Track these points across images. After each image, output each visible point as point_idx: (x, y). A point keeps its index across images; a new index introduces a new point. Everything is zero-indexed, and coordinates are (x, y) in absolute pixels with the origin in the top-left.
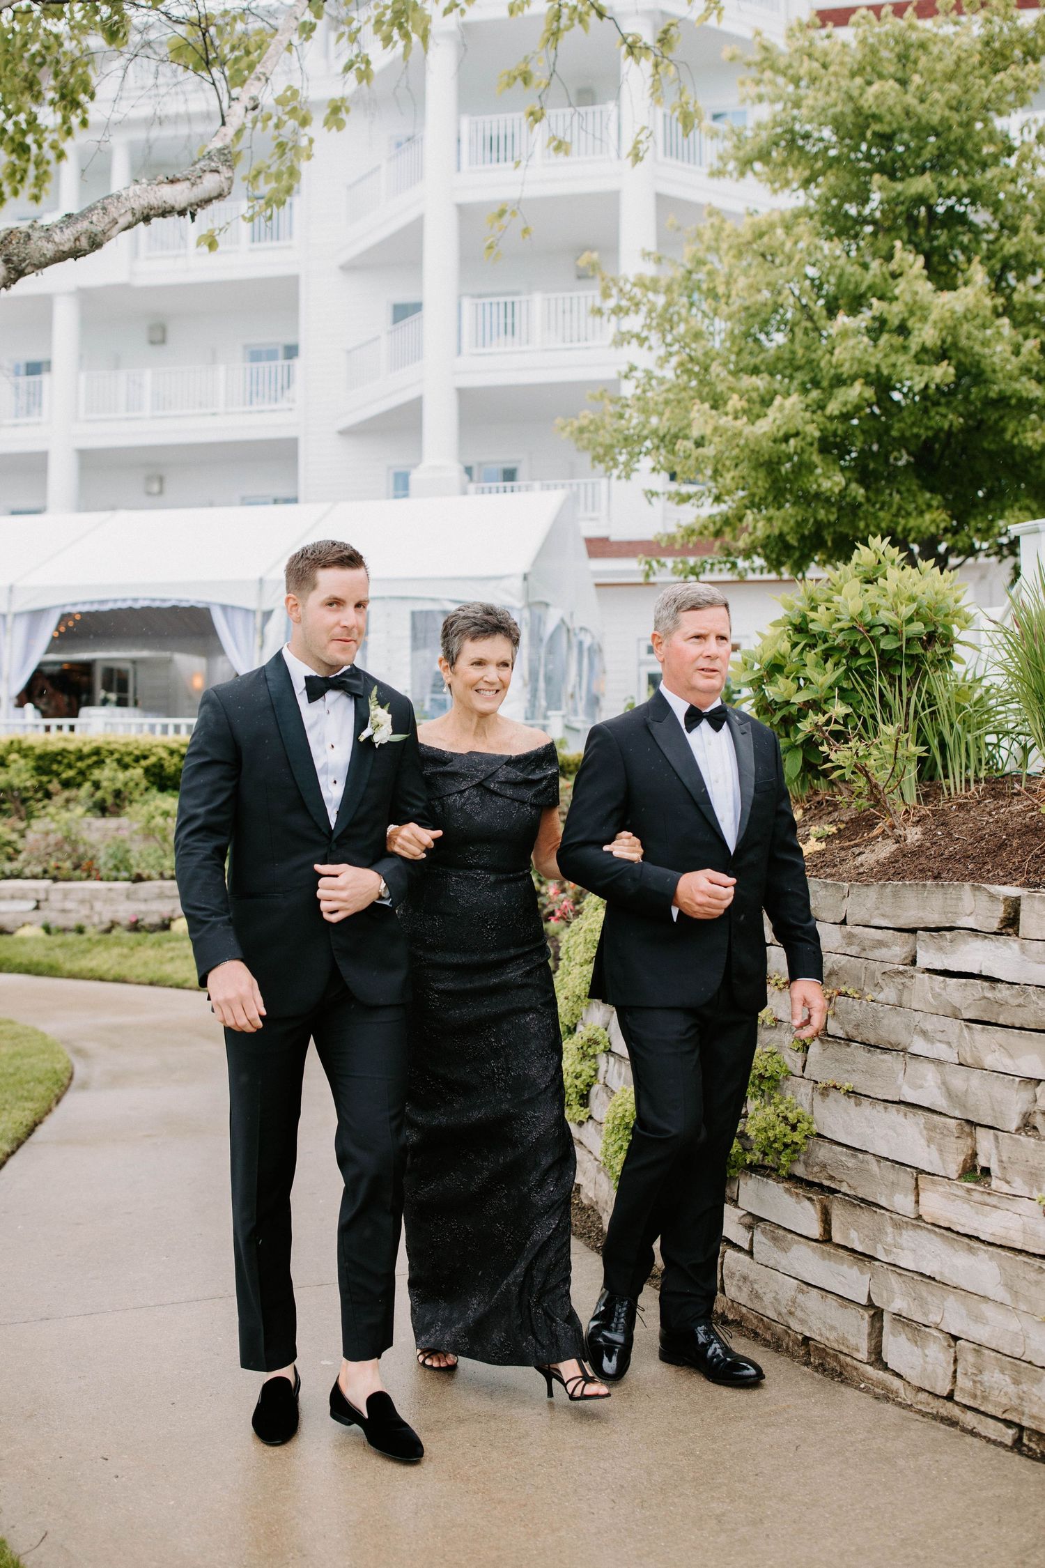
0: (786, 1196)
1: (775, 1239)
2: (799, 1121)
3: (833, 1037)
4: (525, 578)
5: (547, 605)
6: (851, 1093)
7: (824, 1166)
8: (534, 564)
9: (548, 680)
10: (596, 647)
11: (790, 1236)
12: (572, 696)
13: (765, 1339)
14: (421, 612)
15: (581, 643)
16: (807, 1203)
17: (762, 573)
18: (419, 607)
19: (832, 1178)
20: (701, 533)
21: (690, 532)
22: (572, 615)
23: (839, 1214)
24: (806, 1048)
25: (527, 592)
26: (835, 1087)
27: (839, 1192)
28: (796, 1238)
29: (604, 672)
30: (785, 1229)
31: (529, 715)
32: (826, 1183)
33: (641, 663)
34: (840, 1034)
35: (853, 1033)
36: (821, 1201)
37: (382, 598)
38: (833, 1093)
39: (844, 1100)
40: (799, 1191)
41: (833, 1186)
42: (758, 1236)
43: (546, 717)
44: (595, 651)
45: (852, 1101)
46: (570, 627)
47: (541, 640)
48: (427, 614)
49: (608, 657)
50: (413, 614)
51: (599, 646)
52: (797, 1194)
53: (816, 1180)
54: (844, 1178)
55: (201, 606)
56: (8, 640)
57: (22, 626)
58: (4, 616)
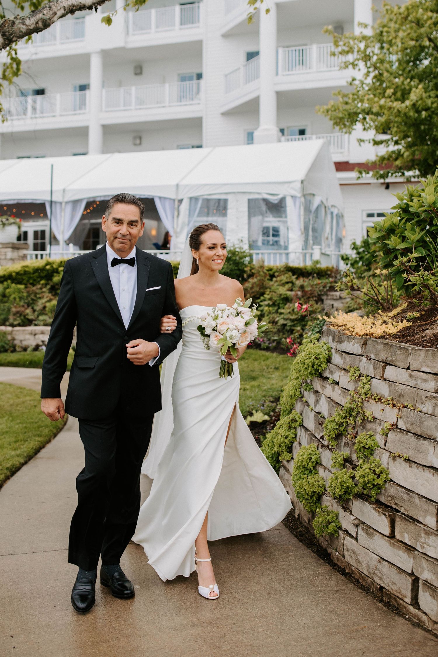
0: (374, 512)
1: (368, 534)
2: (381, 473)
3: (400, 429)
4: (302, 182)
5: (314, 195)
6: (408, 460)
7: (393, 498)
8: (307, 175)
9: (314, 230)
10: (340, 215)
11: (375, 533)
12: (327, 238)
13: (362, 585)
14: (253, 199)
15: (332, 213)
16: (383, 517)
17: (418, 178)
18: (252, 197)
19: (396, 504)
20: (388, 159)
21: (383, 159)
22: (327, 199)
23: (399, 523)
24: (387, 435)
25: (303, 189)
26: (399, 456)
27: (399, 512)
28: (378, 534)
29: (344, 226)
30: (373, 529)
31: (304, 248)
32: (394, 506)
33: (363, 222)
34: (404, 428)
35: (410, 428)
36: (390, 516)
37: (234, 193)
38: (398, 459)
39: (404, 463)
40: (380, 510)
41: (397, 508)
42: (361, 532)
43: (312, 249)
44: (340, 217)
45: (408, 464)
46: (326, 205)
47: (311, 212)
48: (256, 200)
49: (346, 219)
50: (249, 200)
51: (342, 214)
52: (379, 512)
53: (389, 504)
54: (402, 505)
55: (150, 197)
56: (63, 214)
57: (69, 208)
58: (61, 203)
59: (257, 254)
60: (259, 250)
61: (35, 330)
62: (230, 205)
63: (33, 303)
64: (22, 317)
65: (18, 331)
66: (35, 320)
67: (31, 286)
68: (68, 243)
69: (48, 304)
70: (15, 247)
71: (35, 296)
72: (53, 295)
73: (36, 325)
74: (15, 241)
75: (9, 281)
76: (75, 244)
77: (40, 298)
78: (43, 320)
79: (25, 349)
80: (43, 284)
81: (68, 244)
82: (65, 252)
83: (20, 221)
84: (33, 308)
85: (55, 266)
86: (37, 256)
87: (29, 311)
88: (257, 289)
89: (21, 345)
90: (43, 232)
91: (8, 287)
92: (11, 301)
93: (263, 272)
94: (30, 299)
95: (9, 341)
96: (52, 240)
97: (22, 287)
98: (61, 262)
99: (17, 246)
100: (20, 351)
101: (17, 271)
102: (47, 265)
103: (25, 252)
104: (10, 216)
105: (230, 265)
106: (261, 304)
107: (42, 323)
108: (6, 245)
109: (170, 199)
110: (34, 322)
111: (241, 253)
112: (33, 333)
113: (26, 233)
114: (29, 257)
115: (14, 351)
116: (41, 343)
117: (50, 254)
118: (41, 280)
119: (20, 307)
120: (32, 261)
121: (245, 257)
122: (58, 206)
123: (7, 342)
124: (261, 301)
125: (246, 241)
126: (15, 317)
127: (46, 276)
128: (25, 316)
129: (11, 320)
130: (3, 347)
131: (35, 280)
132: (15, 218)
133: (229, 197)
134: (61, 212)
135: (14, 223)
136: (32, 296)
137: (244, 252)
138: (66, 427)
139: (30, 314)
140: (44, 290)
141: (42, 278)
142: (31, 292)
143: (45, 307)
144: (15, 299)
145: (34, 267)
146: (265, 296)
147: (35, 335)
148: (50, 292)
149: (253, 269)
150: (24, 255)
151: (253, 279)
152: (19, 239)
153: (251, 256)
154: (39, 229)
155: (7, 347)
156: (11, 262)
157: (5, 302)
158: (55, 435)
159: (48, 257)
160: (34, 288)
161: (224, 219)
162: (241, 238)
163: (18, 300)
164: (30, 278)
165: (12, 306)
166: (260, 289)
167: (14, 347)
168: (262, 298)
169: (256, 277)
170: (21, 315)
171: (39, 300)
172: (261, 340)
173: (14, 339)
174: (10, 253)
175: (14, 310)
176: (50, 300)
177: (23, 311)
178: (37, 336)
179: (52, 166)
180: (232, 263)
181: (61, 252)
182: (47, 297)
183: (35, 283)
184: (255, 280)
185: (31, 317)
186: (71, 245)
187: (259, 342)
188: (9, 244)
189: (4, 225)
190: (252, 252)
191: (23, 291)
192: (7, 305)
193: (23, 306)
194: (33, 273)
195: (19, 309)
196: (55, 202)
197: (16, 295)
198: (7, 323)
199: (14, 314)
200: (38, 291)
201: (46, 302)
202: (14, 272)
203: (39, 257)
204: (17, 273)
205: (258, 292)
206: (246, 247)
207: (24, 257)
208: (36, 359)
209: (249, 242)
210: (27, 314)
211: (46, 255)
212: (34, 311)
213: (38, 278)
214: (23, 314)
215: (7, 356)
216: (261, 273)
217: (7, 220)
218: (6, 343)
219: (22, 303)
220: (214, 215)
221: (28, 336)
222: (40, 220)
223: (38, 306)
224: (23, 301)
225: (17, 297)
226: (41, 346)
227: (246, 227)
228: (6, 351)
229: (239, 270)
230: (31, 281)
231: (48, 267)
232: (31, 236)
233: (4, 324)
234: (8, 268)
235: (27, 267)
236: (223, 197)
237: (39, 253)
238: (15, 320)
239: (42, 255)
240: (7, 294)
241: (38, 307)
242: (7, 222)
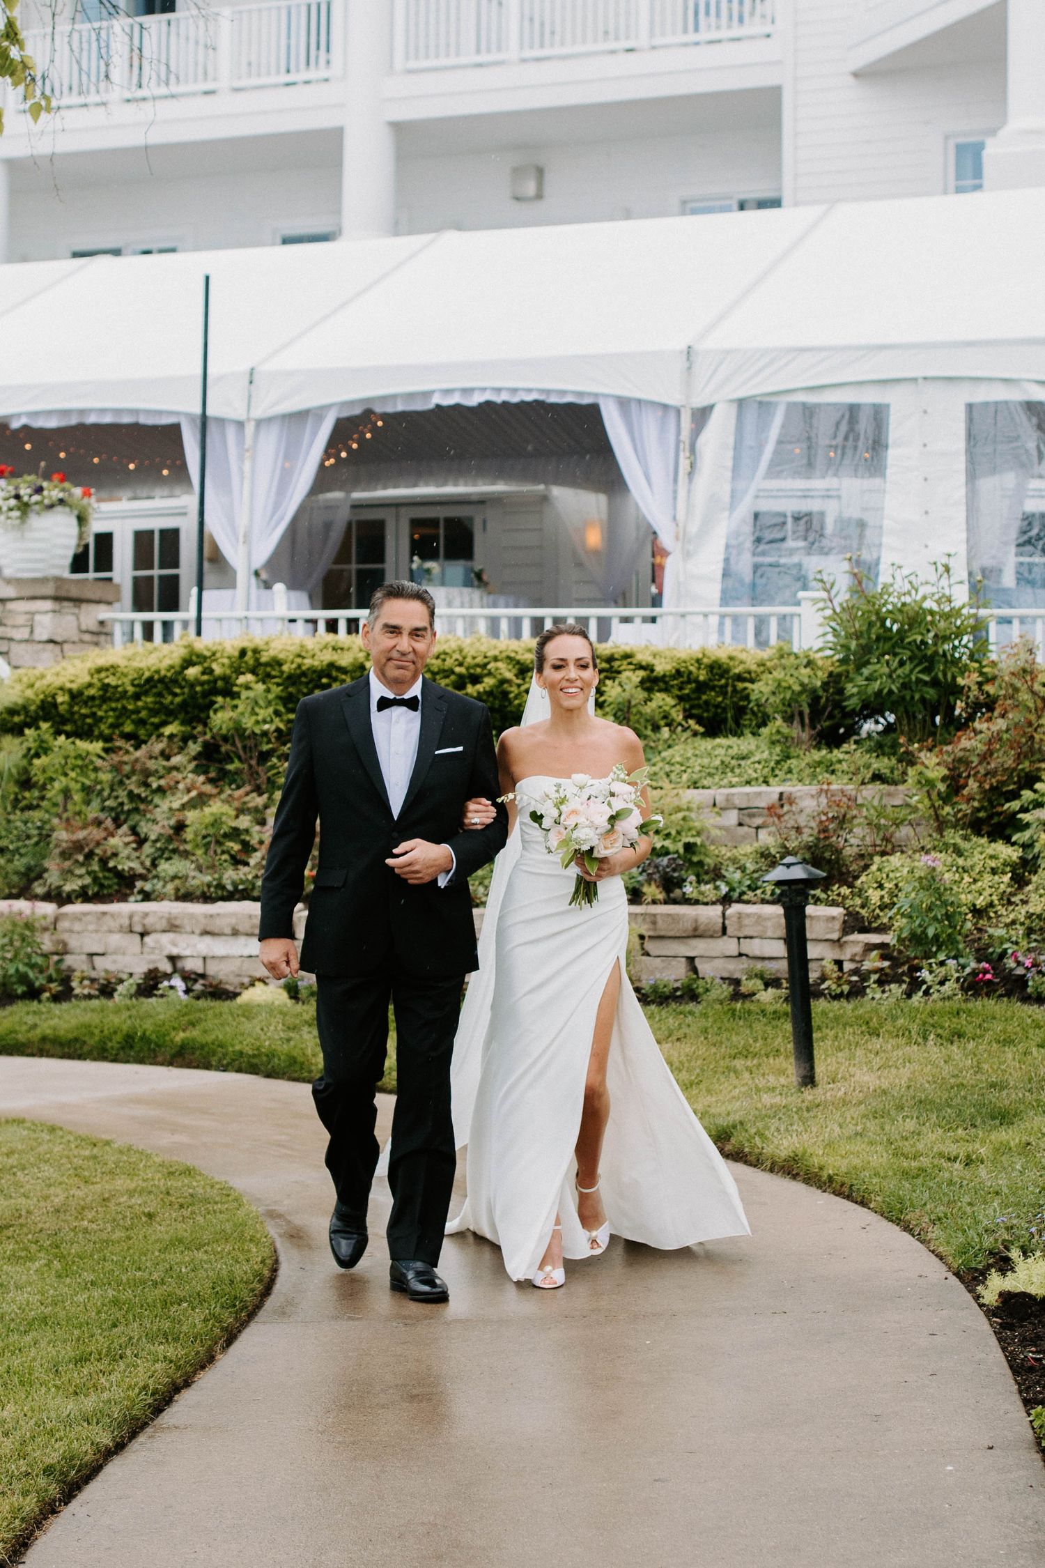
14: (986, 405)
18: (982, 395)
37: (915, 380)
48: (997, 408)
50: (970, 407)
55: (586, 401)
56: (247, 466)
57: (269, 443)
58: (240, 425)
59: (1007, 621)
60: (1011, 607)
61: (146, 915)
62: (895, 432)
63: (136, 810)
64: (95, 867)
65: (78, 918)
66: (143, 878)
67: (128, 746)
68: (266, 577)
69: (191, 816)
70: (64, 598)
71: (147, 785)
72: (211, 781)
73: (147, 897)
74: (66, 574)
75: (44, 726)
76: (292, 586)
77: (161, 790)
78: (174, 878)
79: (107, 990)
80: (171, 736)
81: (268, 586)
82: (253, 614)
83: (87, 494)
84: (134, 831)
85: (218, 670)
86: (148, 628)
87: (119, 841)
88: (1004, 759)
89: (94, 975)
90: (171, 538)
91: (42, 749)
92: (55, 805)
93: (1034, 693)
94: (123, 795)
95: (46, 956)
96: (206, 565)
97: (97, 746)
98: (243, 653)
99: (74, 592)
100: (89, 997)
101: (74, 686)
102: (188, 663)
103: (103, 613)
104: (47, 476)
105: (902, 664)
106: (1026, 817)
107: (170, 888)
108: (32, 590)
109: (665, 407)
110: (139, 884)
111: (947, 616)
112: (139, 929)
113: (105, 541)
114: (118, 631)
115: (65, 995)
116: (167, 967)
117: (199, 620)
118: (164, 724)
119: (84, 827)
120: (130, 650)
121: (959, 634)
122: (231, 433)
123: (40, 960)
124: (1024, 810)
125: (960, 572)
126: (67, 864)
127: (184, 705)
128: (103, 862)
129: (53, 878)
130: (23, 978)
131: (142, 722)
132: (67, 485)
133: (894, 399)
134: (241, 459)
135: (61, 502)
136: (132, 785)
137: (956, 613)
138: (270, 1303)
139: (125, 852)
140: (176, 760)
141: (169, 714)
142: (127, 768)
143: (180, 827)
144: (66, 793)
145: (140, 671)
146: (1038, 786)
147: (142, 935)
148: (196, 771)
149: (991, 680)
150: (102, 623)
151: (990, 719)
152: (79, 563)
153: (979, 628)
154: (157, 524)
155: (40, 981)
156: (50, 651)
157: (30, 807)
158: (230, 1338)
159: (192, 629)
160: (138, 754)
161: (877, 482)
162: (945, 560)
163: (77, 797)
164: (124, 712)
165: (55, 821)
166: (1019, 758)
167: (66, 980)
168: (1027, 795)
169: (1003, 716)
170: (89, 856)
171: (157, 800)
172: (1028, 963)
173: (64, 951)
174: (47, 620)
175: (62, 836)
176: (201, 801)
177: (98, 844)
178: (147, 939)
179: (207, 278)
180: (905, 655)
181: (241, 613)
182: (189, 791)
183: (142, 733)
184: (1001, 724)
185: (125, 865)
186: (279, 587)
187: (1020, 971)
188: (44, 580)
189: (24, 508)
190: (983, 612)
191: (99, 762)
192: (36, 815)
193: (98, 823)
194: (137, 697)
195: (81, 835)
196: (221, 421)
197: (72, 781)
198: (39, 889)
199: (65, 855)
200: (152, 765)
201: (184, 807)
202: (61, 689)
203: (158, 631)
204: (76, 696)
205: (1010, 771)
206: (961, 596)
207: (101, 632)
208: (148, 1026)
209: (970, 574)
210: (115, 855)
211: (185, 624)
212: (141, 842)
213: (153, 712)
214: (98, 851)
215: (35, 1013)
216: (1024, 696)
217: (39, 490)
218: (32, 966)
219: (93, 812)
220: (833, 467)
221: (116, 940)
222: (158, 492)
223: (155, 821)
224: (96, 804)
225: (75, 787)
226: (168, 976)
227: (960, 515)
228: (33, 994)
229: (935, 683)
230: (128, 728)
231: (192, 672)
232: (123, 553)
233: (23, 892)
234: (43, 676)
235: (112, 669)
236: (867, 397)
237: (157, 617)
238: (67, 874)
239: (167, 625)
240: (41, 779)
241: (156, 825)
242: (36, 498)
